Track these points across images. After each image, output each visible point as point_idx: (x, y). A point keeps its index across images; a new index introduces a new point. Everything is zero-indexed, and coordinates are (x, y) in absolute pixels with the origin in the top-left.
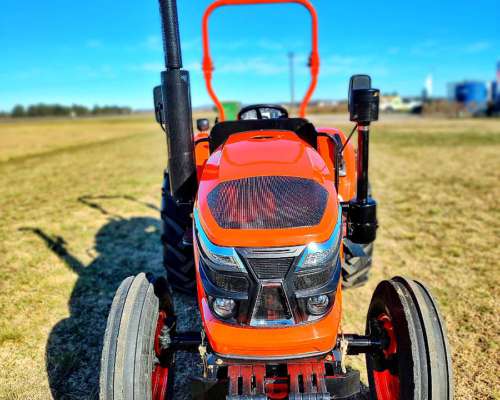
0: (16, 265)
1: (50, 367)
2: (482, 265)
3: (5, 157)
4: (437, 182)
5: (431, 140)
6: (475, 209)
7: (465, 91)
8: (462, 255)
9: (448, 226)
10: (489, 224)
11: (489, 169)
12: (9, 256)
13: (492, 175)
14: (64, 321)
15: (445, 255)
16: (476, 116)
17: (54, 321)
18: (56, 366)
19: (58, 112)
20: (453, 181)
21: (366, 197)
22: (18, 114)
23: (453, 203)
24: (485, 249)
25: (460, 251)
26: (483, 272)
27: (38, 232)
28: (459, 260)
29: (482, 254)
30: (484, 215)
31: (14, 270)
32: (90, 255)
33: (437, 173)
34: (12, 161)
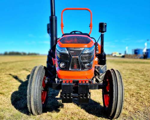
0: (3, 80)
1: (12, 99)
2: (139, 85)
3: (1, 62)
4: (128, 70)
5: (127, 62)
6: (138, 75)
7: (137, 51)
8: (133, 83)
9: (130, 78)
10: (141, 78)
11: (143, 68)
12: (1, 79)
13: (143, 69)
14: (17, 91)
15: (128, 83)
16: (141, 58)
17: (13, 91)
18: (14, 99)
19: (18, 54)
20: (132, 70)
21: (103, 52)
22: (6, 54)
23: (132, 74)
24: (139, 82)
25: (133, 82)
26: (139, 86)
27: (10, 74)
28: (132, 84)
29: (139, 83)
30: (140, 76)
31: (3, 81)
32: (25, 79)
33: (128, 68)
34: (3, 63)
